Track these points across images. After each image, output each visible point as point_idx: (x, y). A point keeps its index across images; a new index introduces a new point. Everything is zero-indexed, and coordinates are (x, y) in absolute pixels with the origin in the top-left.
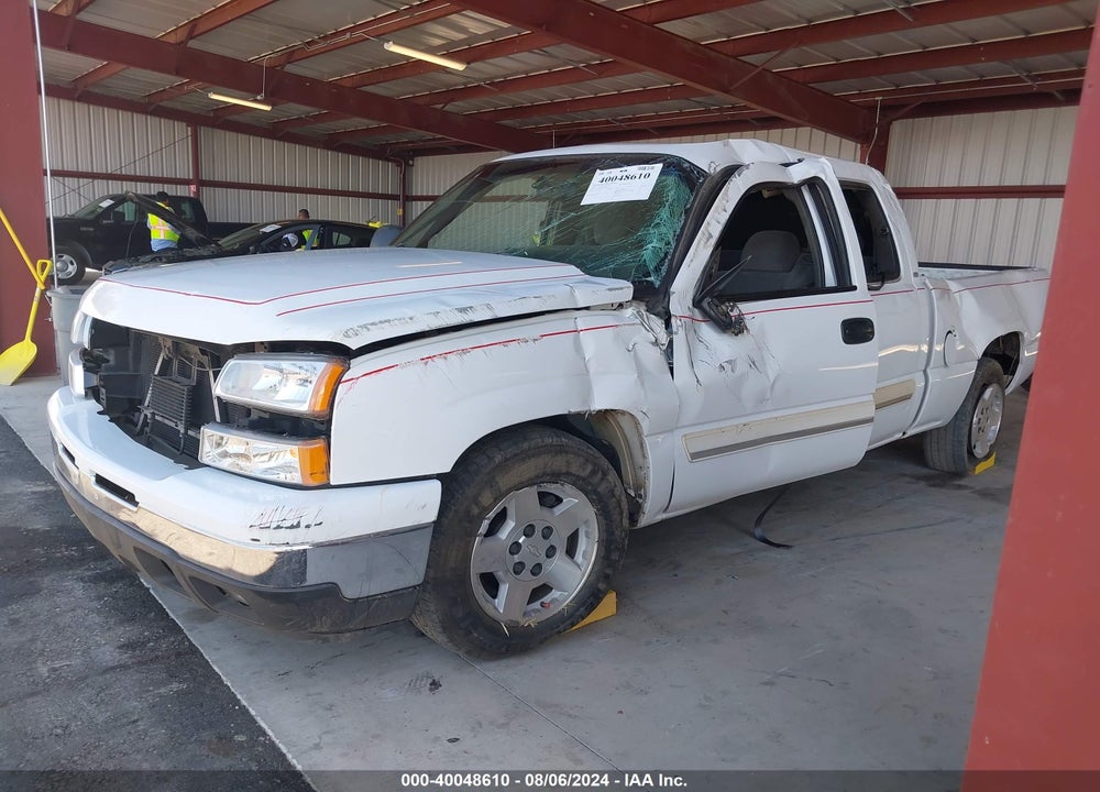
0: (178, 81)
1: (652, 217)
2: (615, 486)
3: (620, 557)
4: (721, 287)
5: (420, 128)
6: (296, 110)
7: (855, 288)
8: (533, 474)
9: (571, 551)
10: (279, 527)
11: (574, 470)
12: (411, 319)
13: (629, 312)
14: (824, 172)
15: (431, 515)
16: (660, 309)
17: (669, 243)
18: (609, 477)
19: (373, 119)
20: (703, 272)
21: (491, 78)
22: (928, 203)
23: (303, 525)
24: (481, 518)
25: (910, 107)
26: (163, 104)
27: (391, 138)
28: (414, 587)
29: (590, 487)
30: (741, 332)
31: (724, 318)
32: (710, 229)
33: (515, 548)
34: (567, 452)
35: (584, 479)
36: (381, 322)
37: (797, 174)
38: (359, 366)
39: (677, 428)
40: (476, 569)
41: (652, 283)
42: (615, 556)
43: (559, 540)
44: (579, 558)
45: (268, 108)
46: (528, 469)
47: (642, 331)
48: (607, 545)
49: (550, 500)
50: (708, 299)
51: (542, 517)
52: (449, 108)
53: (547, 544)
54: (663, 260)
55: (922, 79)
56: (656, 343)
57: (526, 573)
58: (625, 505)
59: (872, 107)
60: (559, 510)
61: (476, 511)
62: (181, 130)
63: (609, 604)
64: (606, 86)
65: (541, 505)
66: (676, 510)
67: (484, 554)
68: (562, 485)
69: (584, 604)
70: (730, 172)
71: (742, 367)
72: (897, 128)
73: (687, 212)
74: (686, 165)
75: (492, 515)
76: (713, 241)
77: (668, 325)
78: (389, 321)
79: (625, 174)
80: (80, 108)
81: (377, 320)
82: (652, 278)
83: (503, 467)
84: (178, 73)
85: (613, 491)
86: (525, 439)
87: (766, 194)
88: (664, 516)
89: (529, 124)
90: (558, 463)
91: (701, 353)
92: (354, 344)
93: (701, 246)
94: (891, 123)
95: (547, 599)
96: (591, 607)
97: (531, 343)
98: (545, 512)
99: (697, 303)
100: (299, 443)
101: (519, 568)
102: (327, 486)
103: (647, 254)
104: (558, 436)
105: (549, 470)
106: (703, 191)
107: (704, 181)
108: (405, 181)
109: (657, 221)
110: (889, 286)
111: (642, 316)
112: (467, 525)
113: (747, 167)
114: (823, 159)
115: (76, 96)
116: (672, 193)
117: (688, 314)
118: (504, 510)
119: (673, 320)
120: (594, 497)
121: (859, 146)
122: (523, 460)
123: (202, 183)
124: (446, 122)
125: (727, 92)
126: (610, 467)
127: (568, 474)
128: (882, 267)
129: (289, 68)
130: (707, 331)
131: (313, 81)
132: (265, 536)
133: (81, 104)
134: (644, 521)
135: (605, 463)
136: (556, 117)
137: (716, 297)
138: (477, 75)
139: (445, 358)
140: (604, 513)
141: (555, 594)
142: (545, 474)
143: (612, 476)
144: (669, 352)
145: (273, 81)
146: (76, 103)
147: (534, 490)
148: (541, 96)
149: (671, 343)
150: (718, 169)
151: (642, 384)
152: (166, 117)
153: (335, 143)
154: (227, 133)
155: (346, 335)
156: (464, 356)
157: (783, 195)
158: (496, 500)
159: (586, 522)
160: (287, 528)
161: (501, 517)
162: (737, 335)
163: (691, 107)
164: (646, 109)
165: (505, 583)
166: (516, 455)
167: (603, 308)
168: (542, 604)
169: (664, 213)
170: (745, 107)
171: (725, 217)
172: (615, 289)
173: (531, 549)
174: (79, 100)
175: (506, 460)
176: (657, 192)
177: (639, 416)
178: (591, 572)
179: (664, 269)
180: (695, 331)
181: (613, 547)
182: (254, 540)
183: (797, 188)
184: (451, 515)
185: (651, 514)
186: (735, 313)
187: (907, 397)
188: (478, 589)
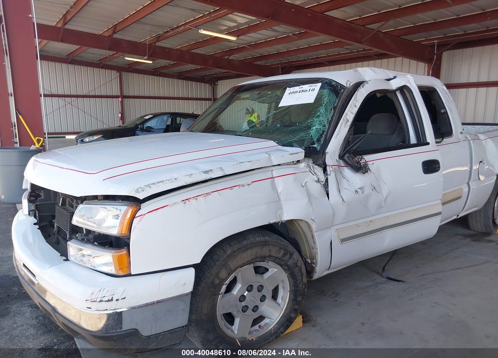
0: (112, 53)
1: (316, 112)
2: (298, 261)
3: (303, 298)
4: (354, 148)
5: (219, 68)
6: (163, 62)
7: (428, 144)
8: (250, 258)
9: (275, 297)
10: (101, 301)
11: (273, 254)
12: (176, 179)
13: (302, 165)
14: (409, 82)
15: (189, 288)
16: (320, 162)
17: (325, 126)
18: (294, 256)
19: (197, 64)
20: (344, 140)
21: (250, 43)
22: (463, 91)
23: (114, 299)
24: (221, 285)
25: (452, 45)
26: (107, 63)
27: (207, 73)
28: (183, 327)
29: (283, 263)
30: (366, 172)
31: (356, 165)
32: (348, 117)
33: (242, 298)
34: (269, 245)
35: (279, 259)
36: (158, 182)
37: (394, 85)
38: (145, 207)
39: (332, 226)
40: (220, 311)
41: (315, 148)
42: (299, 299)
43: (267, 292)
44: (279, 300)
45: (151, 62)
46: (248, 255)
47: (310, 175)
48: (295, 293)
49: (261, 270)
50: (347, 155)
51: (256, 280)
52: (231, 58)
53: (261, 294)
54: (321, 135)
55: (457, 31)
56: (318, 181)
57: (249, 312)
58: (304, 270)
59: (433, 46)
60: (266, 275)
61: (217, 281)
62: (115, 74)
63: (298, 322)
64: (303, 43)
65: (256, 272)
66: (334, 268)
67: (224, 303)
68: (267, 262)
69: (283, 326)
70: (358, 85)
71: (368, 190)
72: (446, 55)
73: (335, 108)
74: (334, 83)
75: (227, 282)
76: (349, 123)
77: (325, 170)
78: (163, 181)
79: (301, 89)
80: (71, 66)
81: (155, 182)
82: (316, 146)
83: (232, 256)
84: (110, 49)
85: (297, 263)
86: (245, 239)
87: (378, 95)
88: (328, 272)
89: (268, 62)
90: (265, 251)
91: (344, 184)
92: (141, 196)
93: (343, 126)
94: (442, 53)
95: (262, 323)
96: (288, 327)
97: (246, 187)
98: (259, 277)
99: (341, 157)
100: (113, 251)
101: (244, 310)
102: (130, 275)
103: (313, 132)
104: (263, 236)
105: (259, 256)
106: (344, 96)
107: (344, 91)
108: (214, 92)
109: (318, 114)
110: (446, 140)
111: (310, 167)
112: (213, 290)
113: (367, 82)
114: (409, 76)
115: (69, 61)
116: (326, 98)
117: (336, 163)
118: (235, 279)
119: (328, 168)
120: (286, 267)
121: (427, 65)
122: (244, 251)
123: (124, 97)
124: (230, 64)
125: (360, 43)
126: (295, 250)
127: (270, 256)
128: (443, 129)
129: (158, 44)
130: (347, 172)
131: (169, 49)
132: (94, 306)
133: (71, 65)
134: (316, 276)
135: (291, 248)
136: (281, 59)
137: (352, 153)
138: (243, 42)
139: (196, 199)
140: (292, 275)
141: (266, 321)
142: (257, 257)
143: (296, 255)
144: (326, 185)
145: (151, 50)
146: (69, 65)
147: (252, 266)
148: (272, 50)
149: (327, 180)
150: (351, 84)
151: (311, 204)
152: (108, 69)
153: (182, 76)
154: (134, 74)
155: (137, 191)
156: (208, 197)
157: (386, 96)
158: (229, 274)
159: (283, 281)
160: (105, 301)
161: (234, 282)
162: (364, 173)
163: (343, 51)
164: (323, 53)
165: (237, 317)
166: (239, 249)
167: (288, 164)
168: (260, 327)
169: (322, 110)
170: (370, 50)
171: (355, 110)
172: (294, 154)
173: (252, 298)
174: (70, 63)
175: (234, 252)
176: (318, 99)
177: (310, 222)
178: (286, 308)
179: (322, 140)
180: (341, 173)
181: (298, 294)
182: (88, 308)
183: (394, 92)
184: (203, 285)
185: (320, 271)
186: (363, 161)
187: (460, 198)
188: (222, 322)
